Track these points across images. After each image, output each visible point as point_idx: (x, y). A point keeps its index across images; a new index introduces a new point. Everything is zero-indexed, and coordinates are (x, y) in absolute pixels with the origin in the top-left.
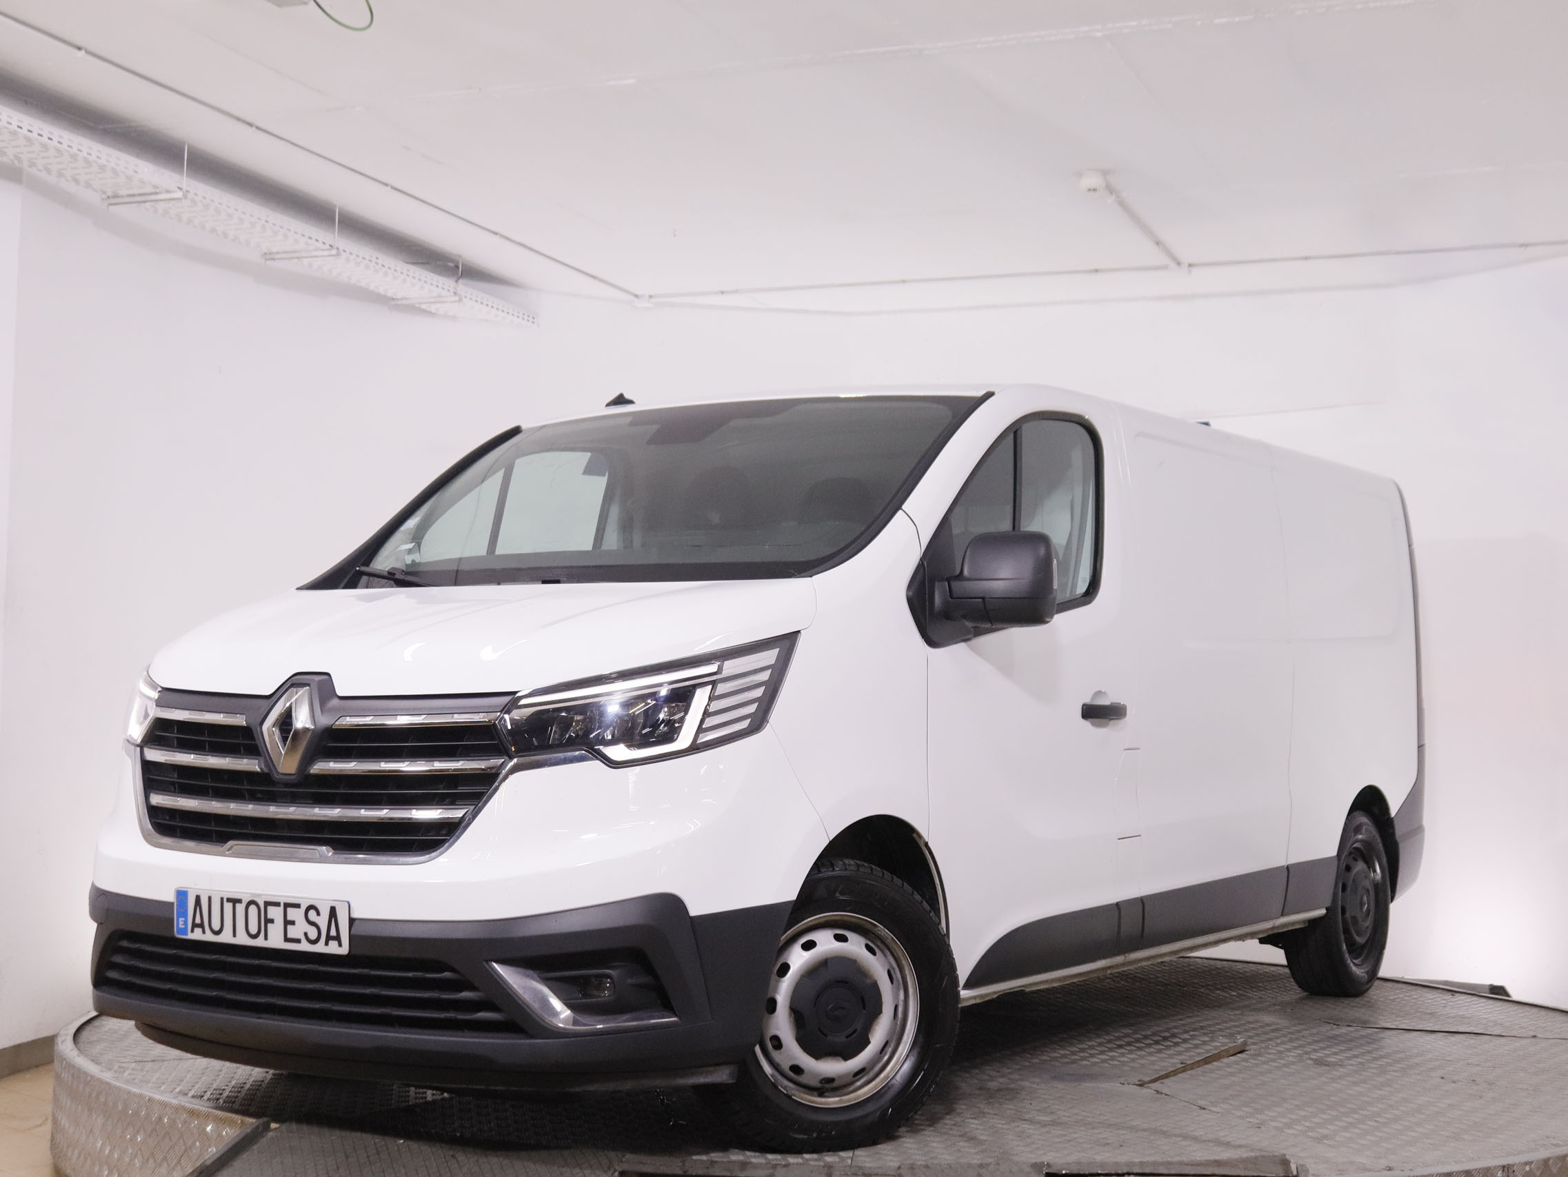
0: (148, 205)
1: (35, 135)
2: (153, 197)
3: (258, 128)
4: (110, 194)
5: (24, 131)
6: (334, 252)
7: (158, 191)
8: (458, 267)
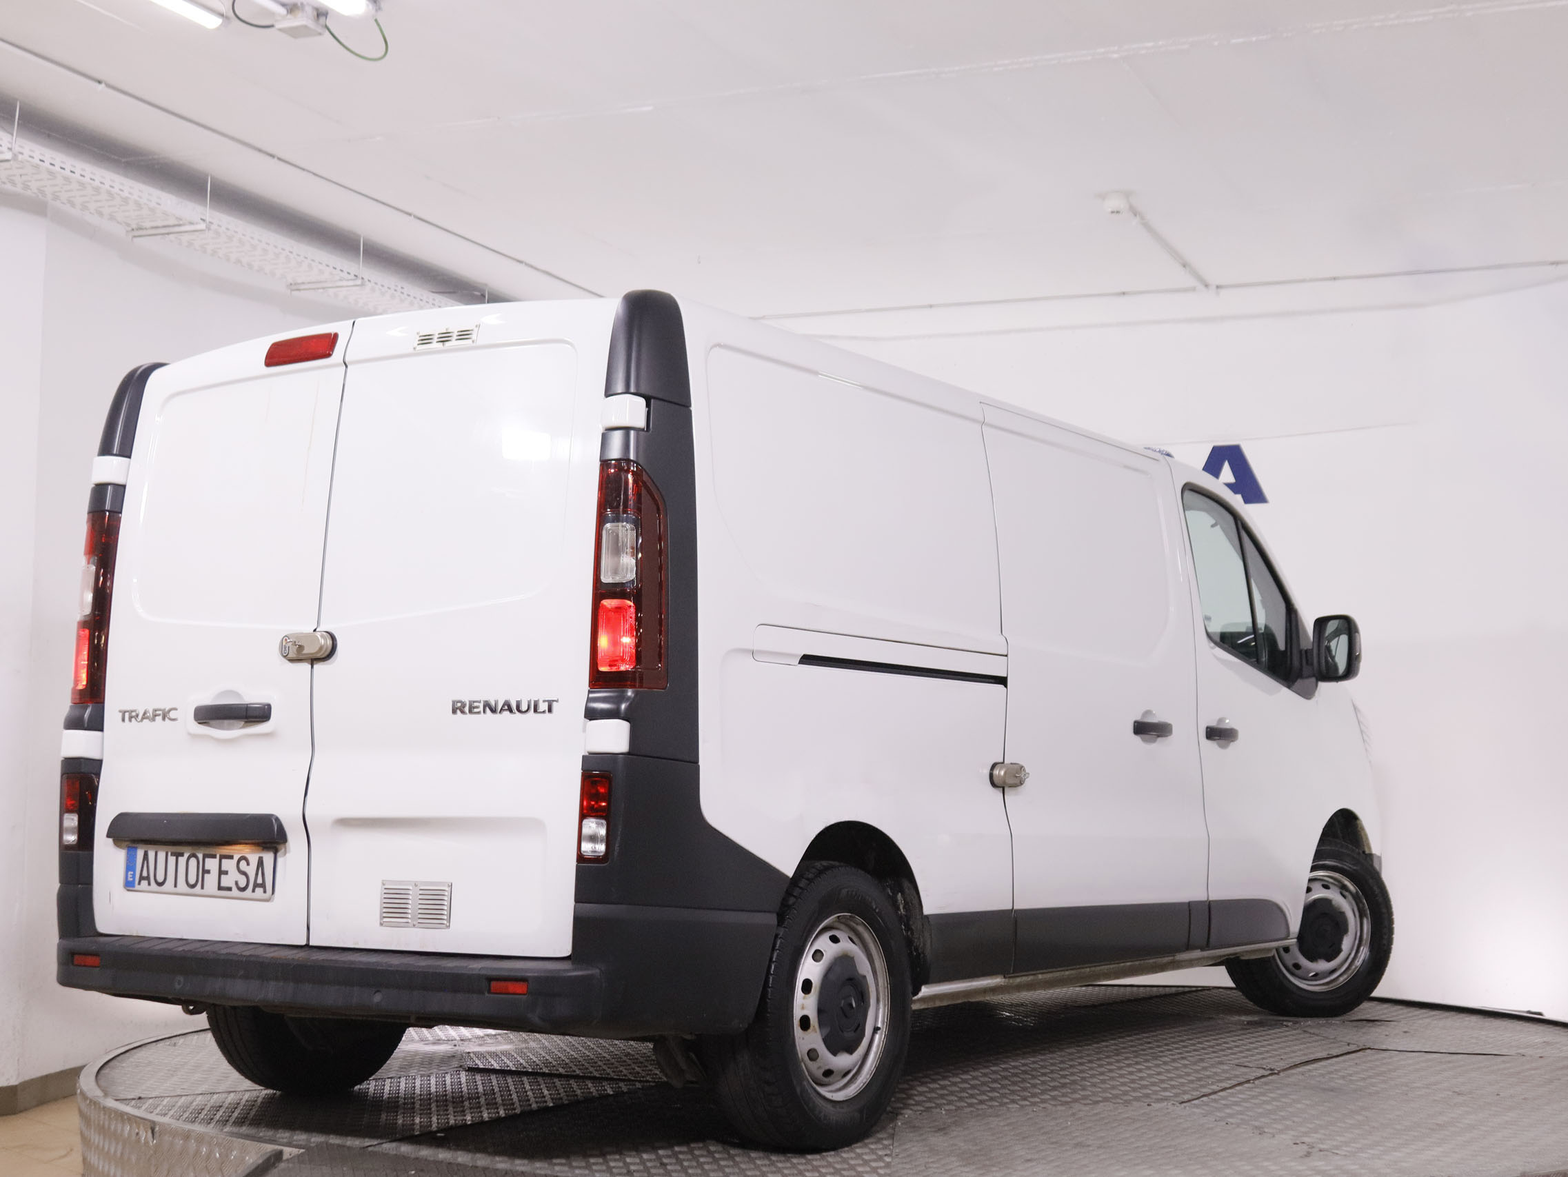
0: (172, 236)
1: (57, 168)
2: (177, 229)
3: (279, 159)
4: (134, 226)
5: (47, 164)
6: (359, 282)
7: (181, 222)
8: (484, 297)
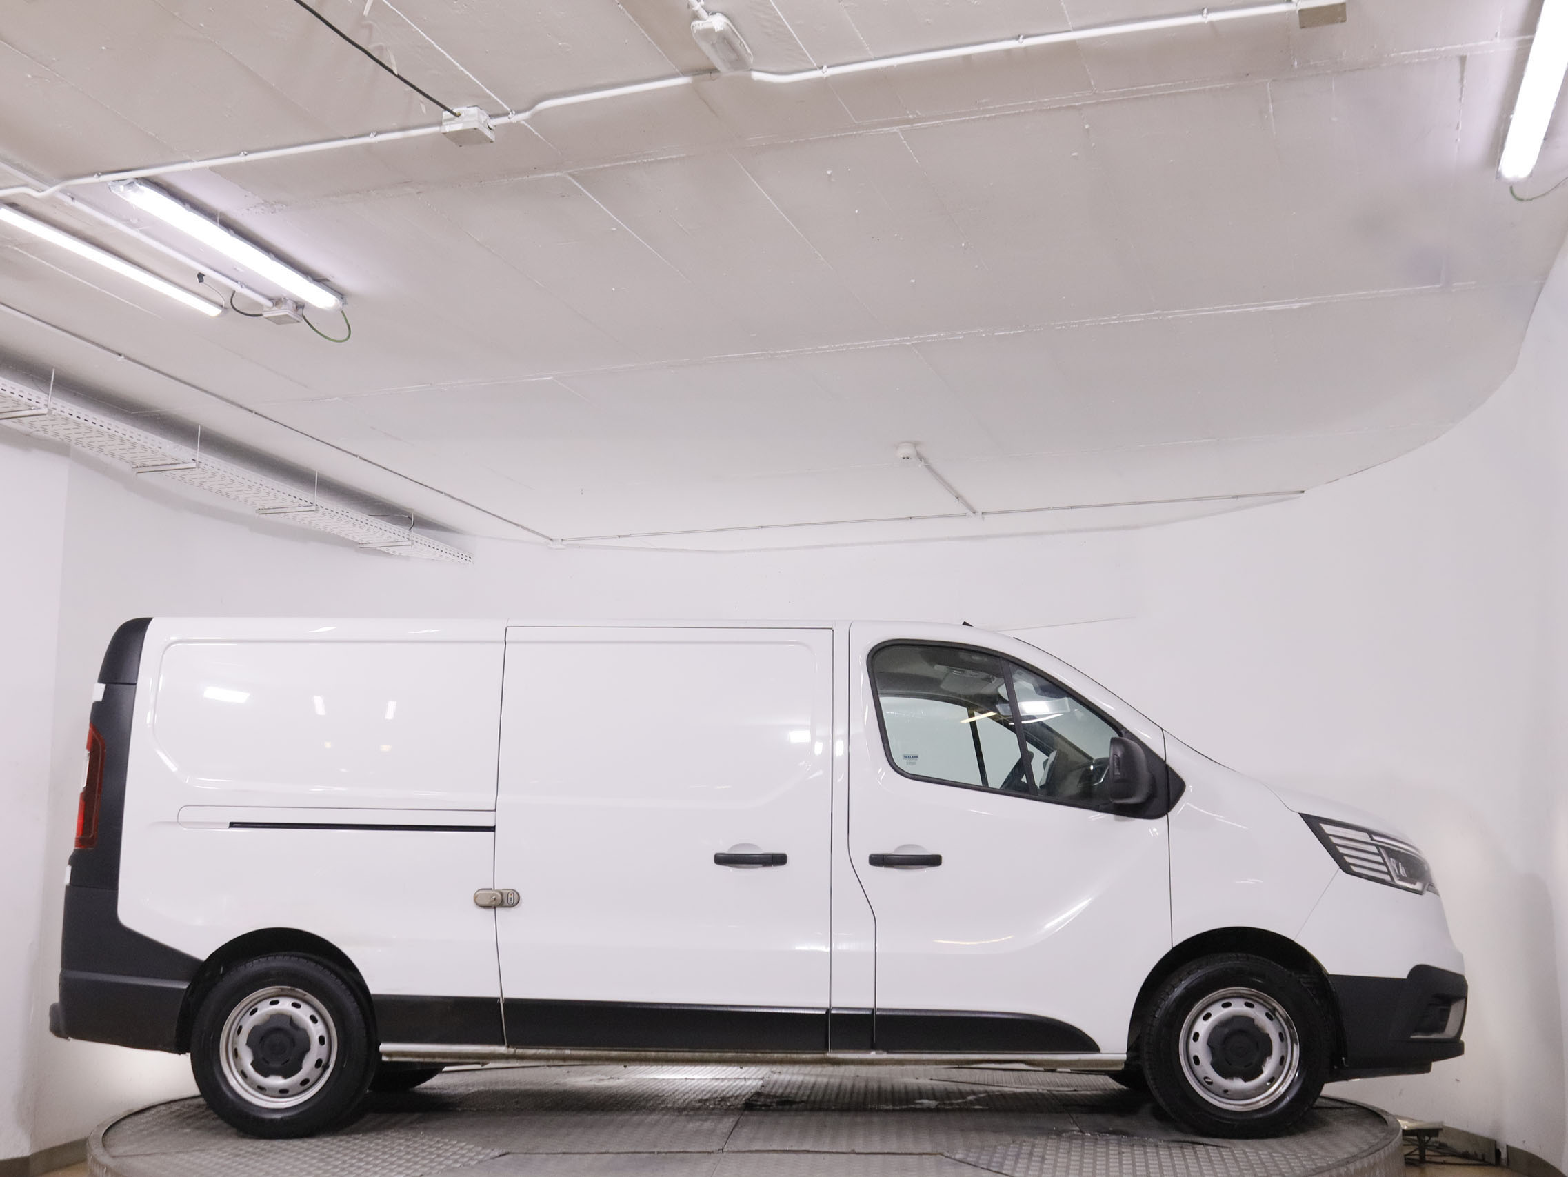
0: (167, 473)
1: (82, 420)
2: (173, 467)
3: (256, 413)
4: (139, 465)
5: (74, 417)
6: (314, 508)
7: (177, 462)
8: (411, 518)
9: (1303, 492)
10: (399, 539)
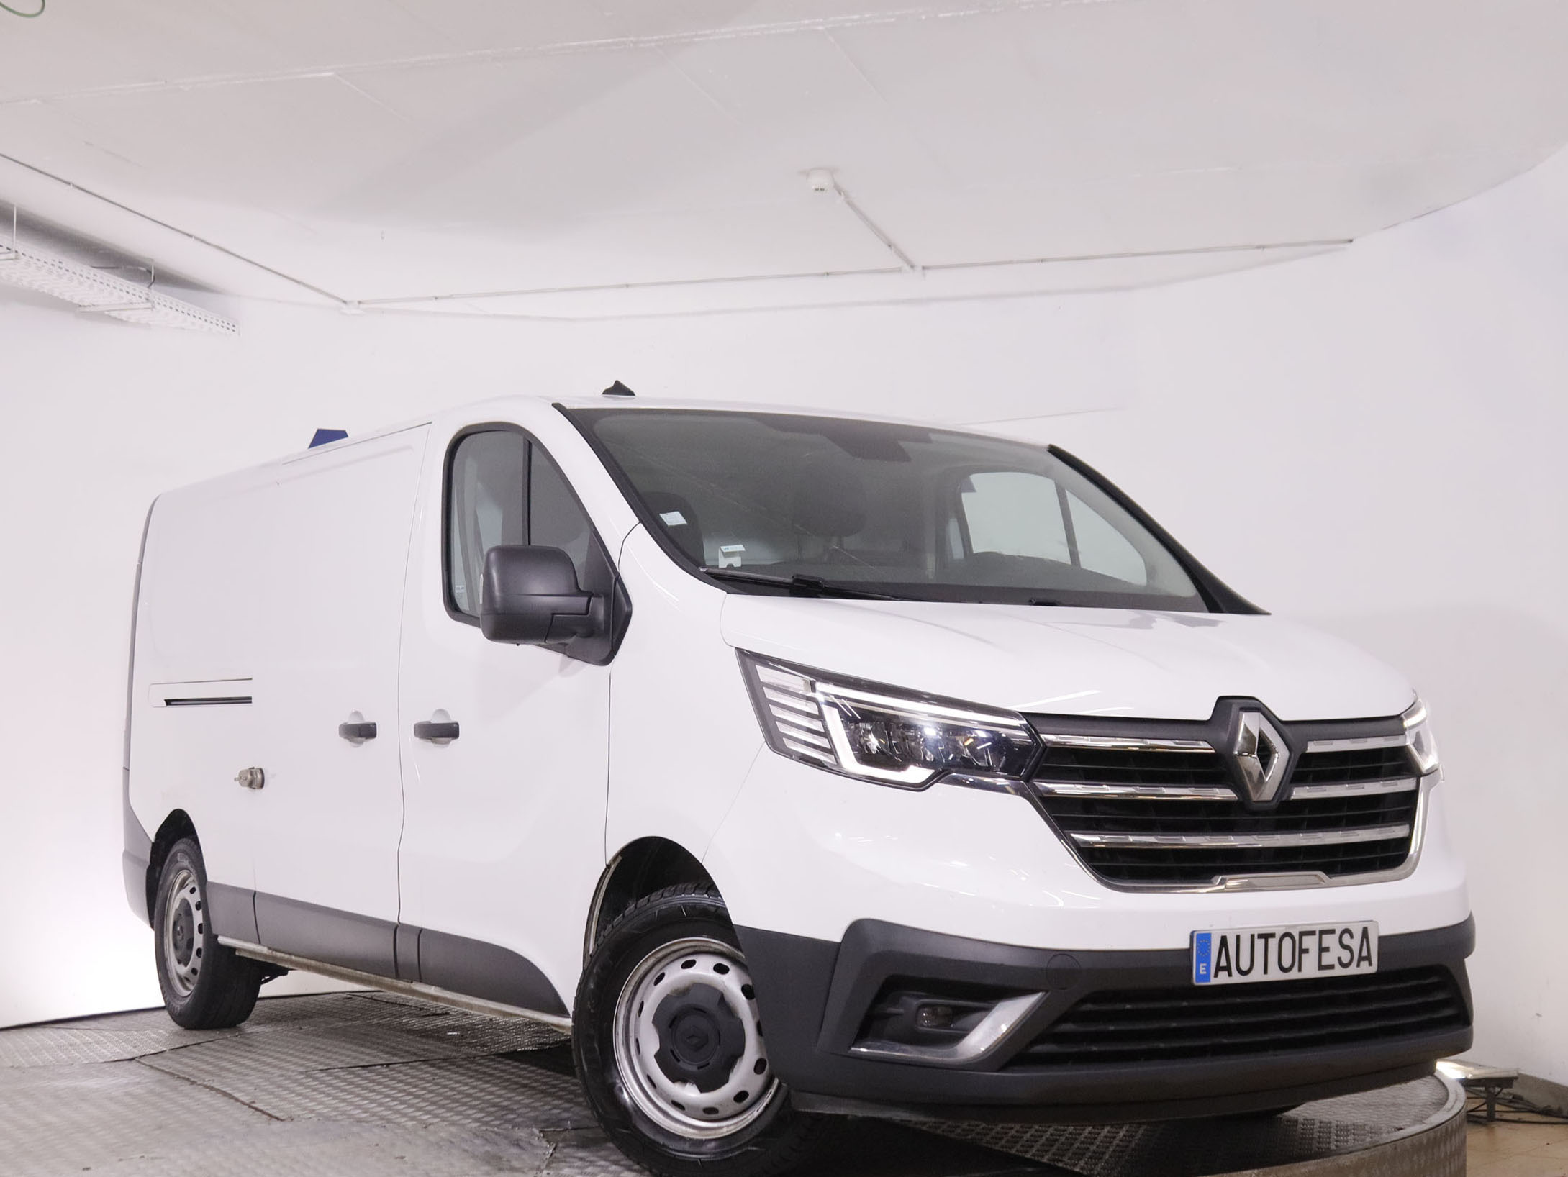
6: (12, 255)
8: (151, 272)
9: (1351, 241)
10: (135, 299)
